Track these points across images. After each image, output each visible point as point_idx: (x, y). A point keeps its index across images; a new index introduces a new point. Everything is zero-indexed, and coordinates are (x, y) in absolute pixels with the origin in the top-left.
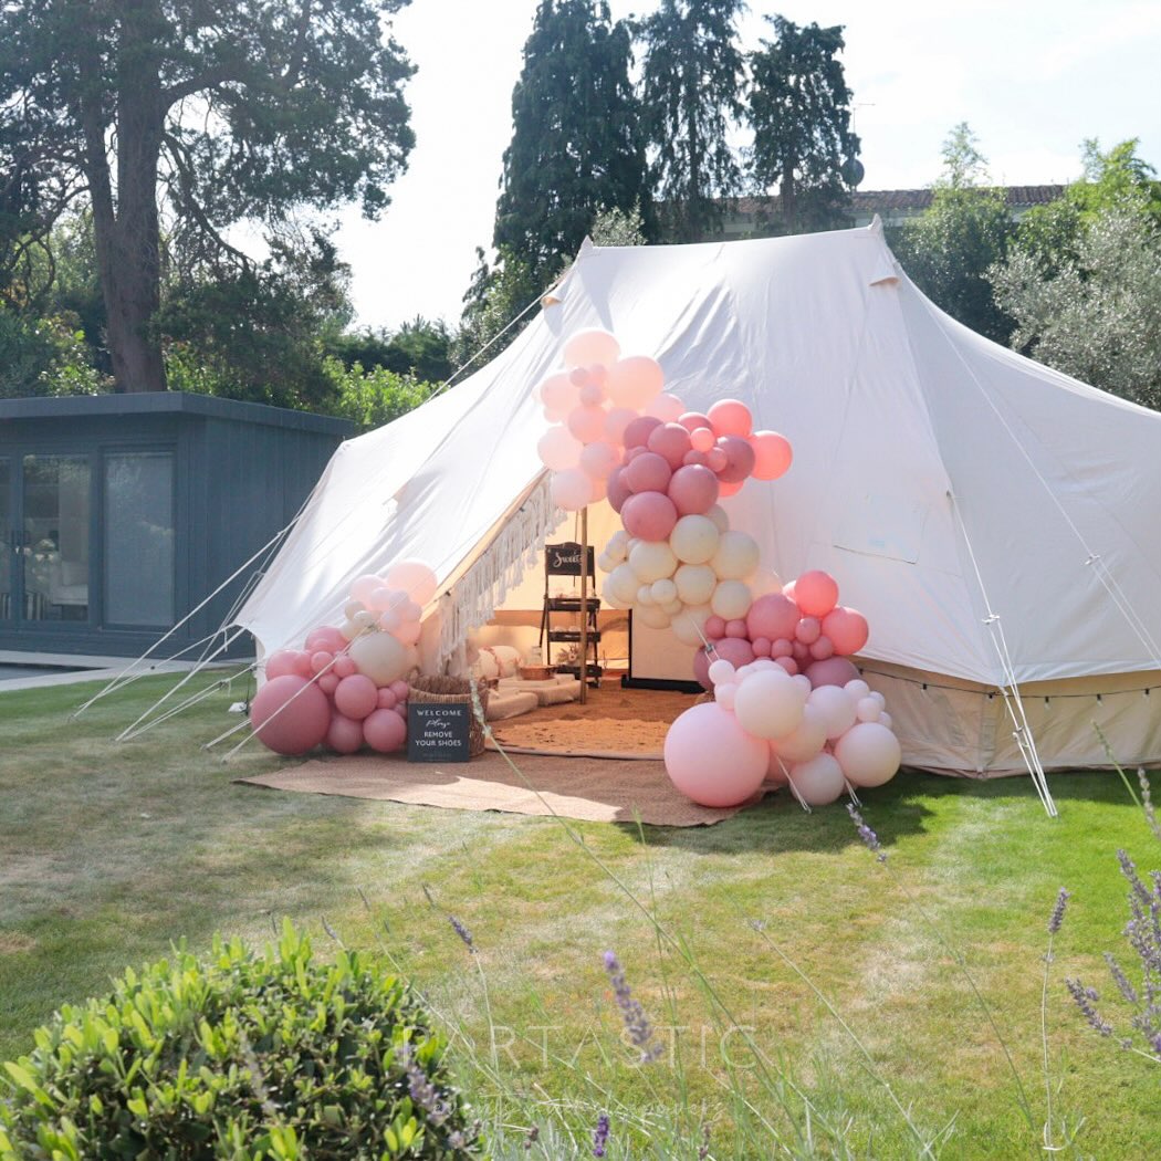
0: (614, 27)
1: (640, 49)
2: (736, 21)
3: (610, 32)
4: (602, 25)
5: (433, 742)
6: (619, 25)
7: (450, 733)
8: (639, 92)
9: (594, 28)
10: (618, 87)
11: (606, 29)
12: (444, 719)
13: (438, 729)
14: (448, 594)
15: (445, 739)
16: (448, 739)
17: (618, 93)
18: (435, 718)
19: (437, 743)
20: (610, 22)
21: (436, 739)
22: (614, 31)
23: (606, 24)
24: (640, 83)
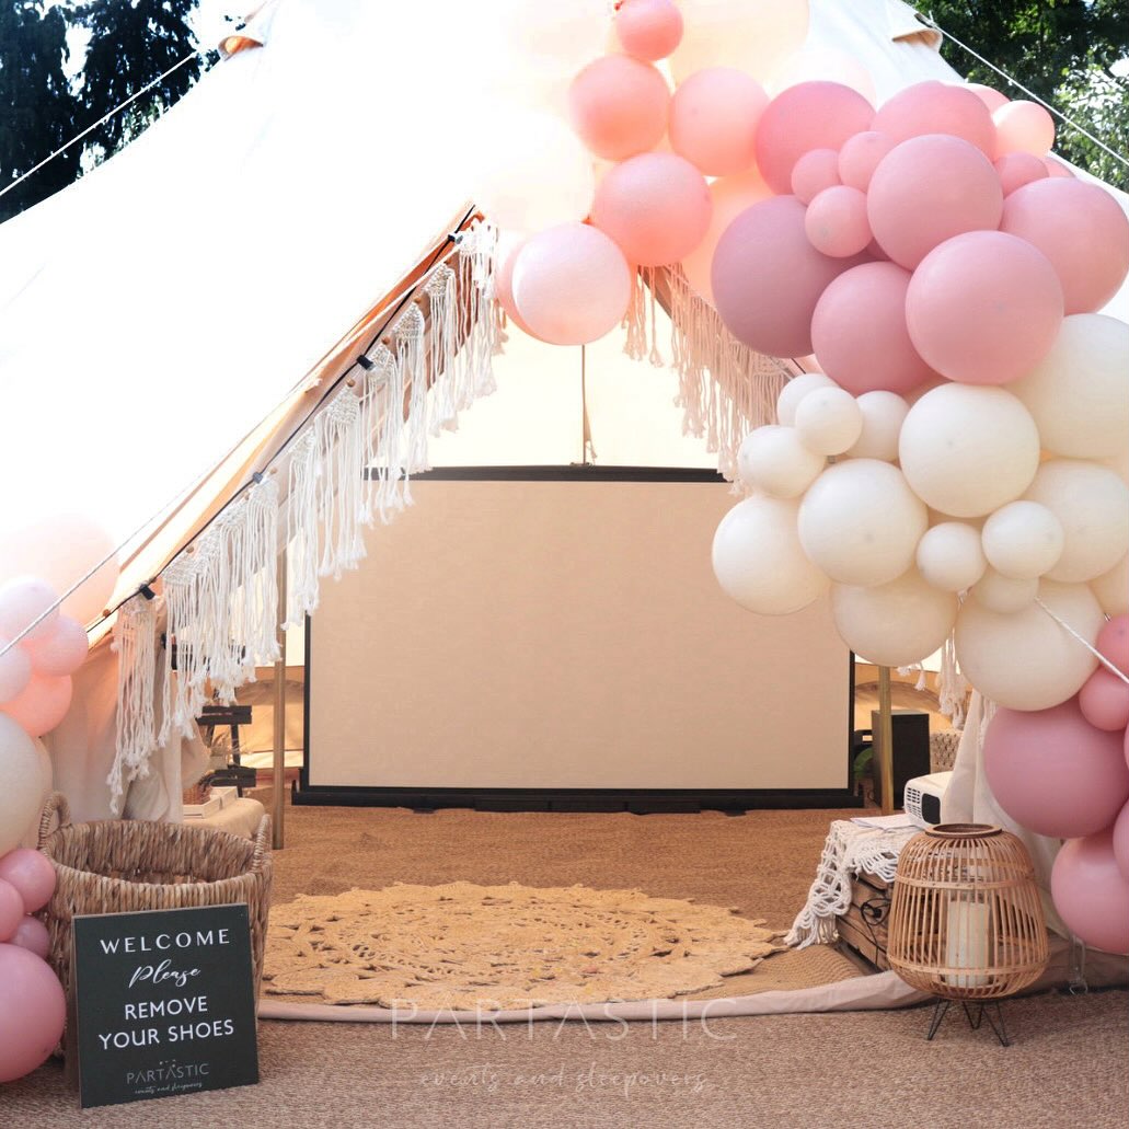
0: (46, 12)
1: (78, 40)
2: (191, 19)
3: (42, 18)
4: (33, 8)
5: (153, 1035)
6: (53, 10)
7: (201, 1001)
8: (76, 86)
9: (23, 10)
10: (49, 80)
11: (37, 14)
12: (181, 960)
13: (165, 990)
14: (146, 592)
15: (187, 1019)
16: (195, 1017)
17: (49, 86)
18: (154, 958)
19: (163, 1035)
20: (42, 6)
21: (160, 1022)
22: (46, 16)
23: (38, 7)
24: (79, 75)
